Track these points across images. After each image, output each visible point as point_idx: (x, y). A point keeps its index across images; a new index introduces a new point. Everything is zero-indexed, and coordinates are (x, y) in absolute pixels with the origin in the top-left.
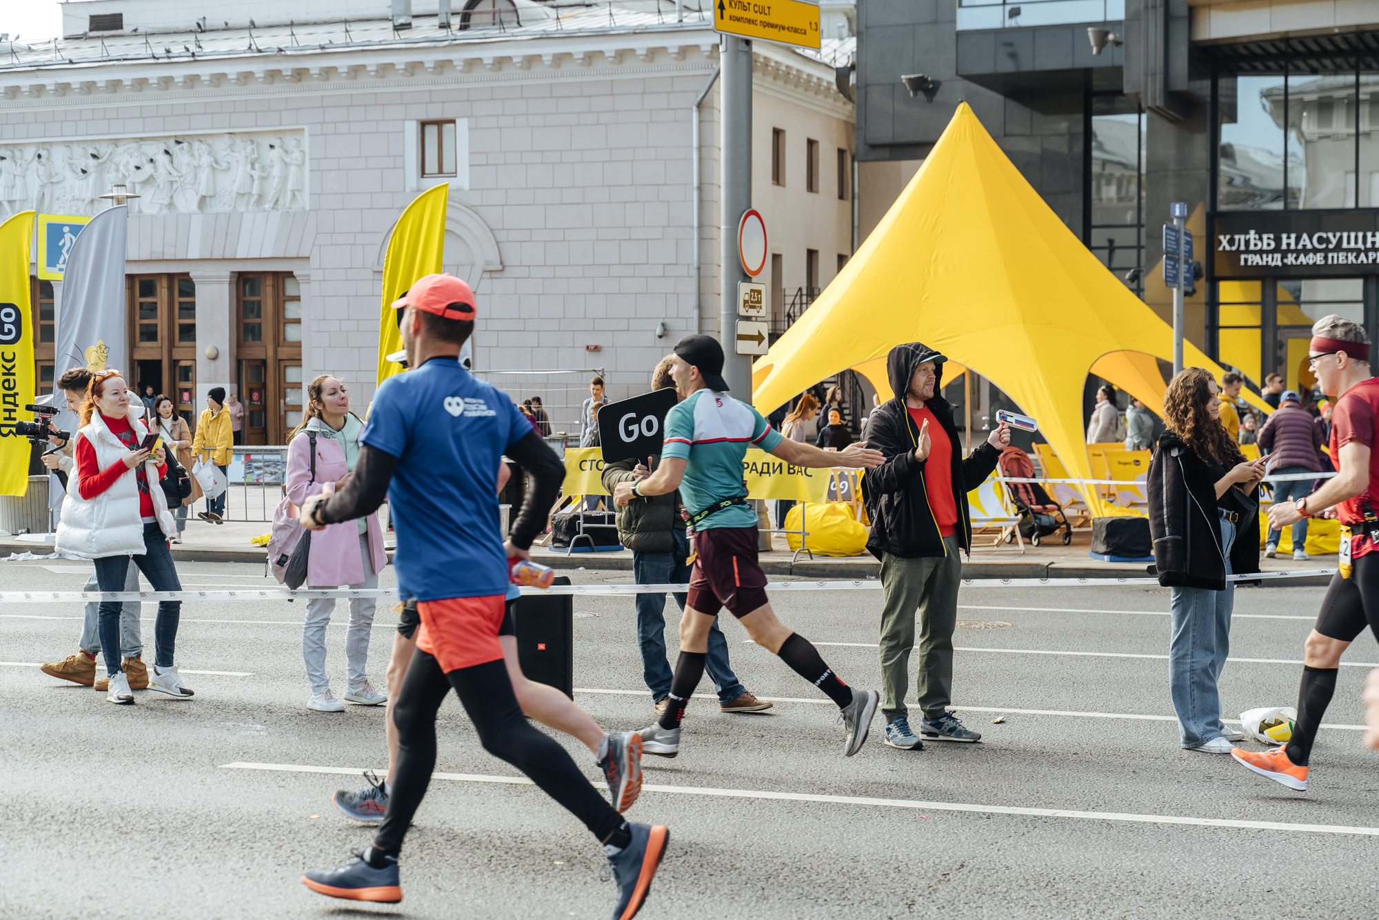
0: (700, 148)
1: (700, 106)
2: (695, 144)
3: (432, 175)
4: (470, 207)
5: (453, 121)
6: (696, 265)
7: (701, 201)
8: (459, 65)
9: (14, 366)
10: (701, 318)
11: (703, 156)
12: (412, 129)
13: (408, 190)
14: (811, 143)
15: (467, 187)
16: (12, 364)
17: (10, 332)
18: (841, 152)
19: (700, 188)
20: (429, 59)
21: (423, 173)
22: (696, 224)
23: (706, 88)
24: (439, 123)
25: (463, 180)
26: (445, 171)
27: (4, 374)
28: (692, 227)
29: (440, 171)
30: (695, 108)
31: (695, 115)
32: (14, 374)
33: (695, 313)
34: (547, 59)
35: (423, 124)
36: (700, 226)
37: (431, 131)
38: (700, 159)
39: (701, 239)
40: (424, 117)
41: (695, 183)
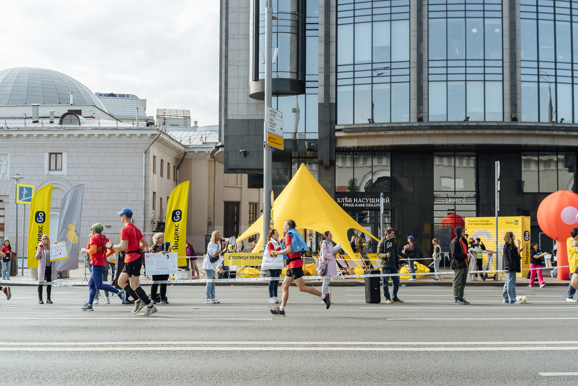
0: (145, 165)
1: (145, 152)
2: (144, 164)
3: (53, 170)
4: (67, 181)
5: (61, 153)
6: (144, 201)
7: (145, 181)
8: (66, 136)
9: (42, 230)
10: (145, 217)
11: (146, 168)
12: (47, 155)
13: (45, 175)
14: (168, 164)
15: (66, 174)
16: (41, 229)
17: (41, 220)
18: (174, 167)
19: (145, 177)
20: (56, 134)
21: (50, 169)
22: (144, 188)
23: (148, 147)
24: (56, 154)
25: (64, 172)
26: (57, 169)
27: (39, 232)
28: (142, 189)
29: (56, 169)
30: (144, 153)
31: (144, 155)
32: (42, 232)
33: (143, 216)
34: (96, 136)
35: (50, 154)
36: (145, 189)
37: (53, 156)
38: (145, 168)
39: (145, 193)
40: (51, 152)
41: (144, 176)
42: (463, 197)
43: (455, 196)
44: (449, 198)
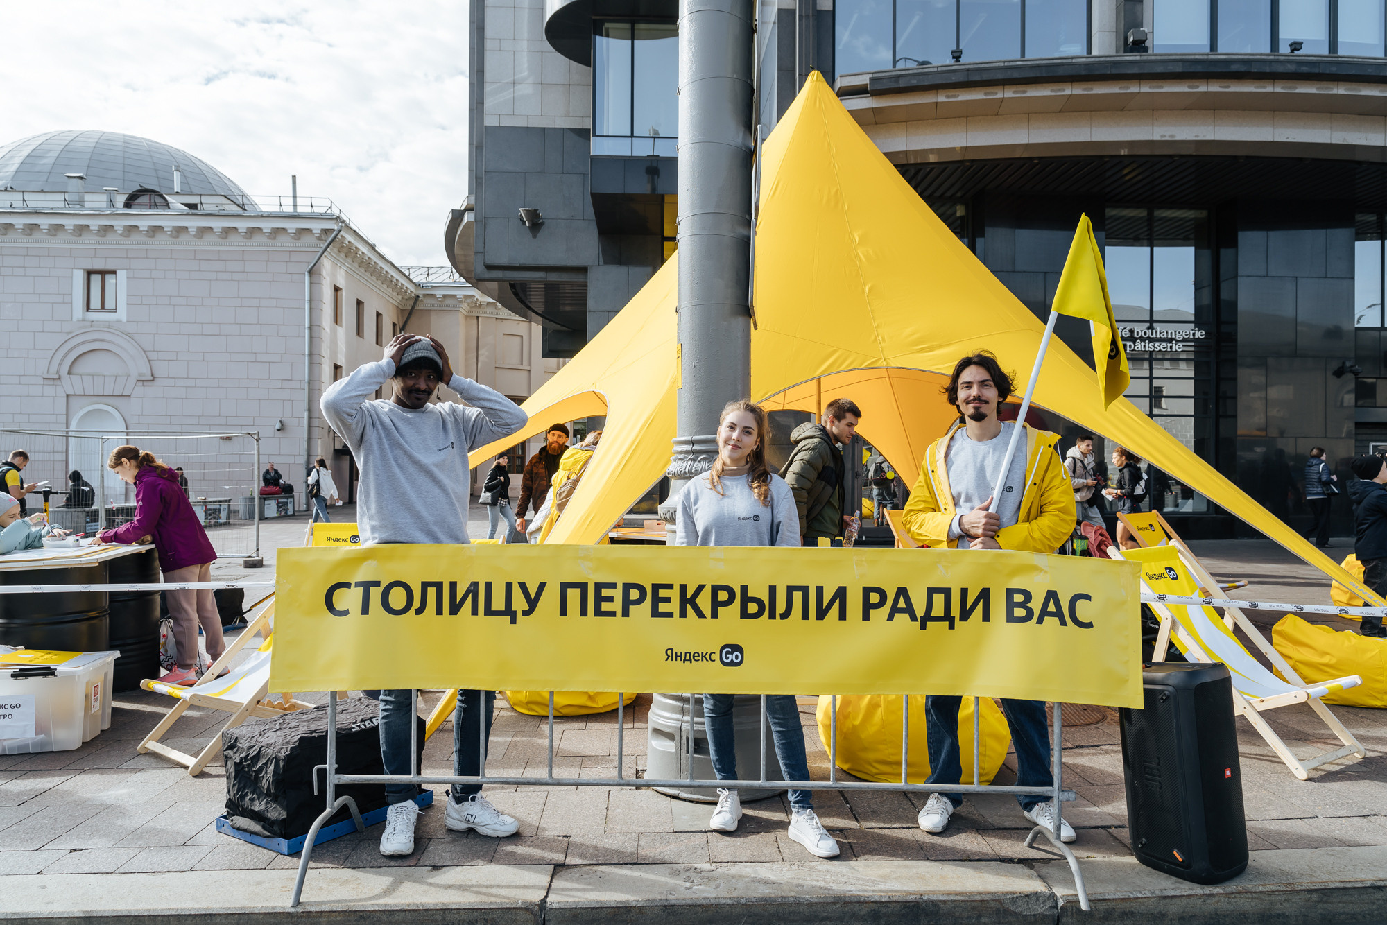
0: (311, 300)
1: (310, 272)
2: (307, 297)
3: (95, 310)
4: (128, 334)
5: (114, 272)
6: (306, 381)
7: (311, 337)
8: (120, 230)
10: (310, 418)
11: (313, 306)
12: (79, 276)
13: (74, 319)
14: (378, 315)
15: (124, 319)
18: (394, 325)
19: (310, 328)
20: (94, 223)
21: (88, 308)
22: (307, 353)
23: (316, 259)
24: (103, 273)
25: (122, 314)
26: (106, 307)
28: (304, 355)
29: (103, 307)
30: (306, 273)
31: (307, 278)
33: (306, 414)
34: (192, 231)
35: (89, 273)
36: (311, 354)
37: (96, 280)
38: (311, 309)
39: (311, 363)
40: (90, 267)
41: (307, 325)
42: (1174, 339)
43: (1154, 336)
44: (1137, 339)
